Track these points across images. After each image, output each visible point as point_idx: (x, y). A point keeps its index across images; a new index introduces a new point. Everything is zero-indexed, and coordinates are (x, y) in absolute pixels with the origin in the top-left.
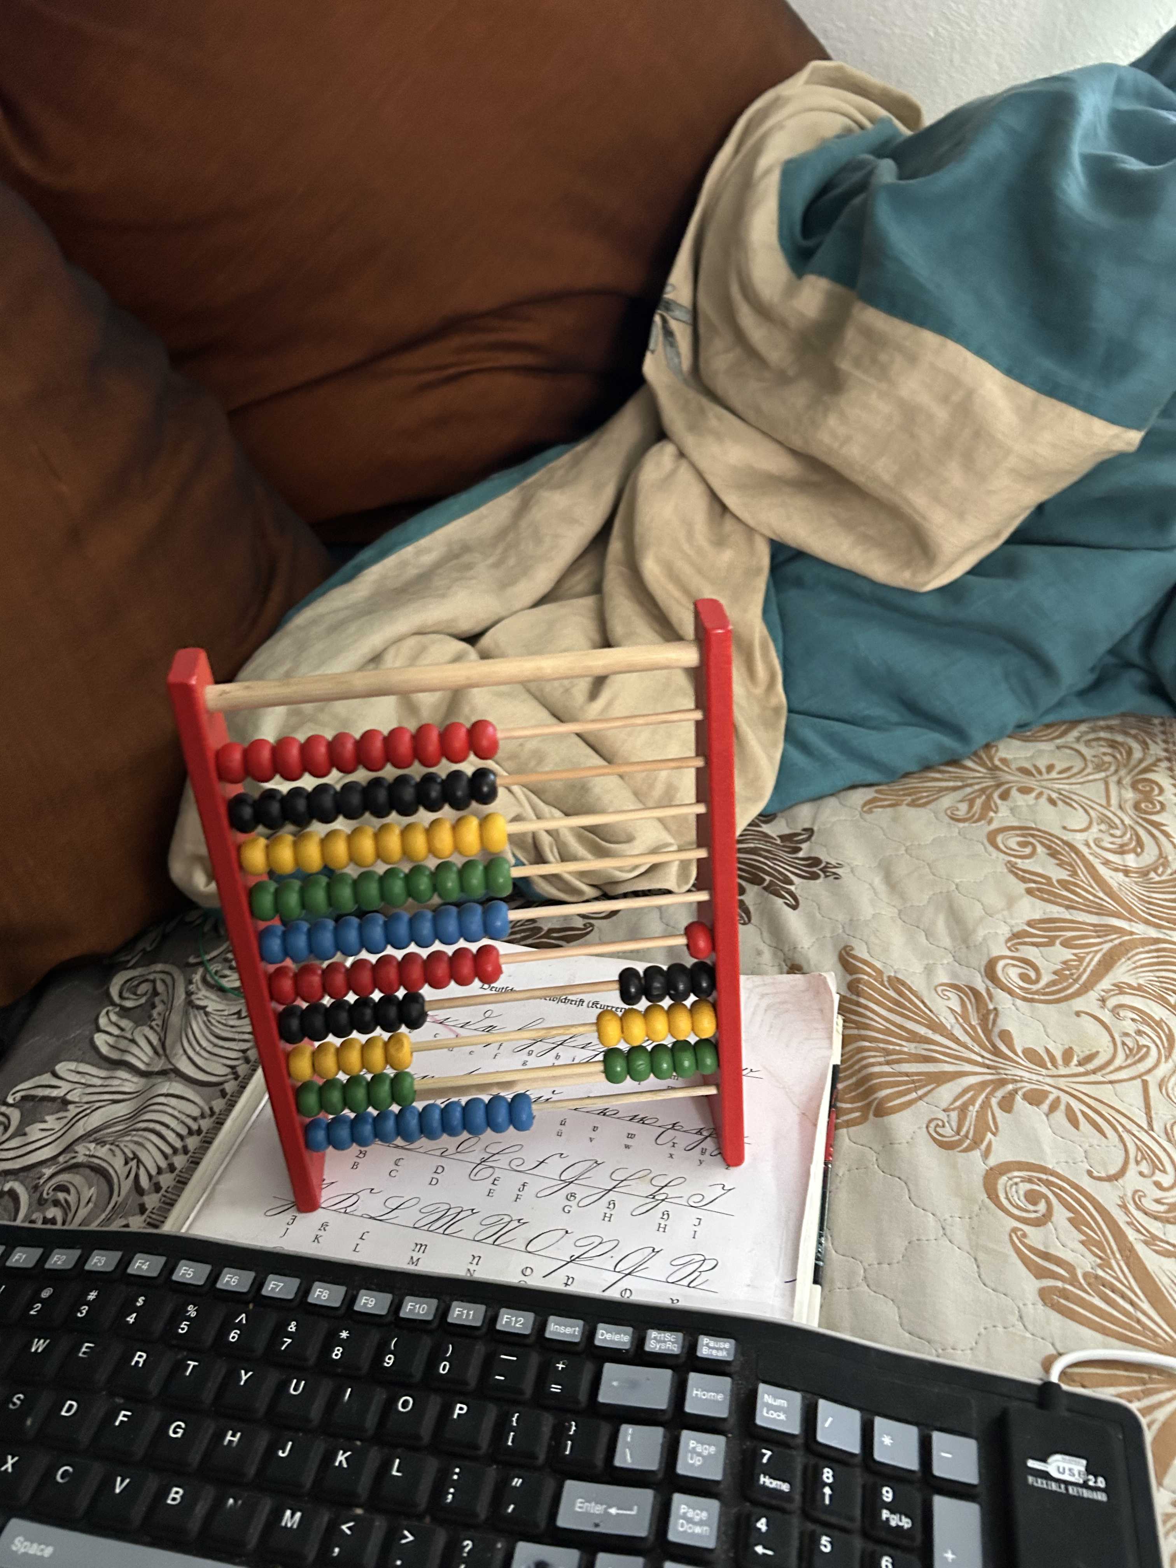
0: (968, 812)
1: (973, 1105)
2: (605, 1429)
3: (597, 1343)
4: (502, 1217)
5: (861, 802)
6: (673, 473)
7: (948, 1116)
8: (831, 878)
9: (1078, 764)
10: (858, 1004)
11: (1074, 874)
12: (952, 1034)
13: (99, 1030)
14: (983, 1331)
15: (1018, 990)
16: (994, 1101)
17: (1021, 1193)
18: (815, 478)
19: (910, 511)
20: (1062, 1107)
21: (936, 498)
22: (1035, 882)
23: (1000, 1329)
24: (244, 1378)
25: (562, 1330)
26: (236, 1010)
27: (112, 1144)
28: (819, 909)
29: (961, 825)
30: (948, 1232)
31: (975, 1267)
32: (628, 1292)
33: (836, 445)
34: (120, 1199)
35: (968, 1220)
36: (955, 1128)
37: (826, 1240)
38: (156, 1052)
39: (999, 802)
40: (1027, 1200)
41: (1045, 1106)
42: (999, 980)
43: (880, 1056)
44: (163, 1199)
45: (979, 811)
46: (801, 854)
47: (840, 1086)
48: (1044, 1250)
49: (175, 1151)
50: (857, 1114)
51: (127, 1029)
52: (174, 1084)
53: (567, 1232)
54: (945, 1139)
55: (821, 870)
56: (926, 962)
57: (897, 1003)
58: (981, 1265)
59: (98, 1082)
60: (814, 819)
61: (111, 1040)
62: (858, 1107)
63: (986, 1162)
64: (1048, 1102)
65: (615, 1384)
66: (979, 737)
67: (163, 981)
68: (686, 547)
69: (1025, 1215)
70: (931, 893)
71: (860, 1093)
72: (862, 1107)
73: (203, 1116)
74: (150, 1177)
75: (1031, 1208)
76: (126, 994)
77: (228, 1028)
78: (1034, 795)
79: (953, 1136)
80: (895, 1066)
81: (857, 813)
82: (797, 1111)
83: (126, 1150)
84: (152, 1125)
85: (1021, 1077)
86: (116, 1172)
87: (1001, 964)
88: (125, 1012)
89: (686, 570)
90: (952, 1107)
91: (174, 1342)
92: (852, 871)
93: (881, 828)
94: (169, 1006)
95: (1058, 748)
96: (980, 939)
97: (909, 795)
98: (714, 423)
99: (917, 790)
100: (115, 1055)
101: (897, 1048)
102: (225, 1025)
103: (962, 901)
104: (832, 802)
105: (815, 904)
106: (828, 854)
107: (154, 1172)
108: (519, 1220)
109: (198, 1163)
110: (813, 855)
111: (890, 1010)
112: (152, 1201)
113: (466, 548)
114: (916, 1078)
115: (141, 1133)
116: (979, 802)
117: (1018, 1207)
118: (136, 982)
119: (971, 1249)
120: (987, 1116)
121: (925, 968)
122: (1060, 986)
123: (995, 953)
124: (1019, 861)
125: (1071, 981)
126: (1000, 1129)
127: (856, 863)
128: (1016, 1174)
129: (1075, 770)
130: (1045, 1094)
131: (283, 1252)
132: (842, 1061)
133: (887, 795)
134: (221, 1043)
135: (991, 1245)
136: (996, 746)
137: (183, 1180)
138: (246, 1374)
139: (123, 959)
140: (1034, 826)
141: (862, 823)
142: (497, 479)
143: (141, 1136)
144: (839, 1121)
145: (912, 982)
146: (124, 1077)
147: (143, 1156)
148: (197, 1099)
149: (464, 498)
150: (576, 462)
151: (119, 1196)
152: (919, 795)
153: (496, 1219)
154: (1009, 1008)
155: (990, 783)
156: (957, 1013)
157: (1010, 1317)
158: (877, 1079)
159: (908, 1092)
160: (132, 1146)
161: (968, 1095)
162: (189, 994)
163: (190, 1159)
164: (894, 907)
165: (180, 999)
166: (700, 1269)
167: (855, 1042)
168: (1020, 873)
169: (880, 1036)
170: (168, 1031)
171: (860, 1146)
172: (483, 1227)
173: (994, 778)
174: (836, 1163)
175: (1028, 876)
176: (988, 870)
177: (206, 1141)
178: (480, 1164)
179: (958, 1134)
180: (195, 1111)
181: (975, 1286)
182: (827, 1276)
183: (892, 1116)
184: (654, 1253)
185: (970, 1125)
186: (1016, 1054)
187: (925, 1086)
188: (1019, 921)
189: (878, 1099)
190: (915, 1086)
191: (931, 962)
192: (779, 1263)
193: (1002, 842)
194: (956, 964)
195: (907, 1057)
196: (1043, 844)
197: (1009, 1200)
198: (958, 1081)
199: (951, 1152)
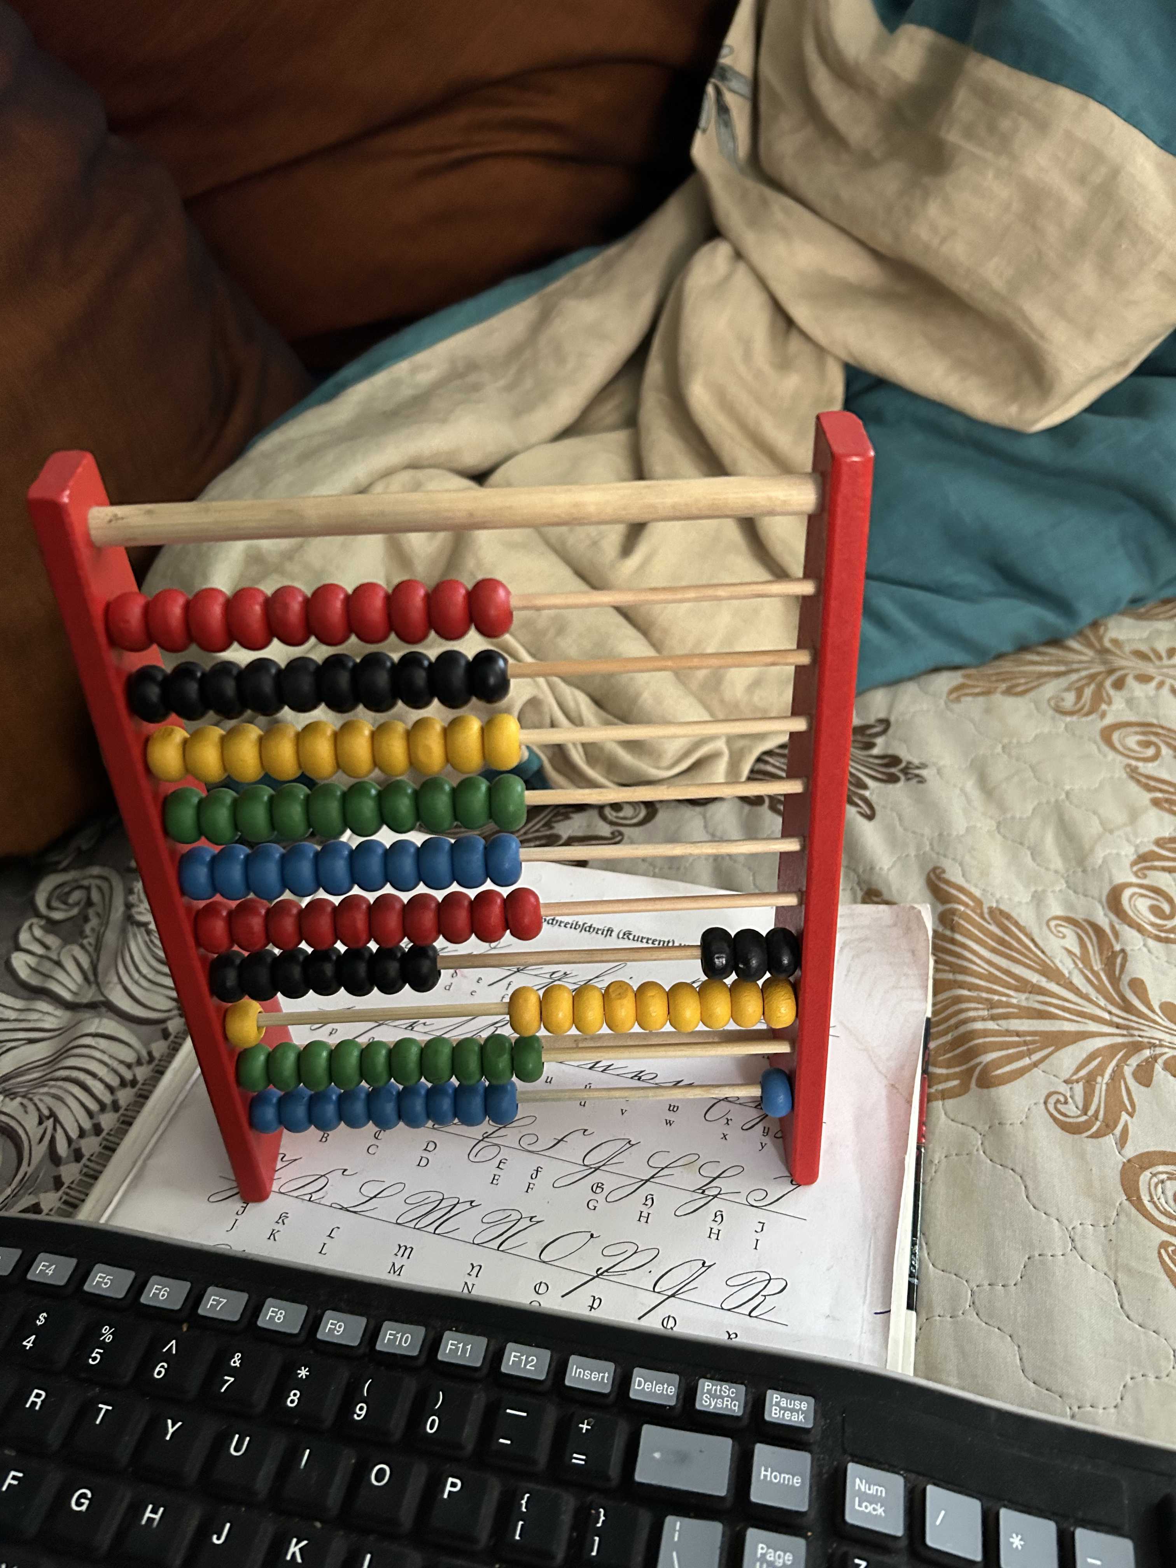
0: (1076, 703)
1: (1103, 1076)
2: (645, 1518)
3: (632, 1395)
4: (509, 1212)
5: (945, 689)
6: (728, 278)
7: (1071, 1088)
8: (915, 781)
10: (953, 941)
12: (1071, 983)
13: (18, 948)
14: (1130, 1381)
15: (1148, 928)
16: (1128, 1071)
17: (1170, 1195)
18: (902, 288)
19: (1026, 329)
21: (1059, 310)
22: (1161, 791)
23: (1152, 1379)
24: (171, 1430)
25: (587, 1375)
27: (24, 1097)
28: (900, 820)
29: (1068, 719)
30: (1079, 1246)
31: (1116, 1294)
32: (671, 1320)
33: (935, 242)
34: (30, 1170)
35: (1103, 1229)
36: (1081, 1106)
37: (921, 1249)
38: (86, 979)
39: (1112, 692)
42: (1125, 913)
43: (983, 1009)
44: (85, 1170)
45: (1088, 703)
46: (875, 751)
47: (932, 1045)
49: (103, 1107)
50: (955, 1083)
51: (54, 947)
52: (105, 1021)
53: (592, 1236)
54: (1069, 1120)
55: (902, 771)
56: (1033, 889)
57: (1002, 942)
58: (1122, 1291)
59: (13, 1015)
60: (891, 708)
61: (32, 961)
62: (956, 1073)
63: (1123, 1152)
65: (657, 1455)
66: (1087, 613)
67: (99, 888)
68: (742, 369)
69: (1174, 1224)
70: (1036, 803)
71: (958, 1055)
72: (962, 1071)
73: (139, 1062)
74: (69, 1140)
76: (55, 904)
78: (1154, 684)
79: (1079, 1116)
80: (1000, 1022)
81: (942, 702)
82: (885, 1082)
83: (41, 1106)
84: (75, 1074)
85: (1160, 1040)
86: (27, 1133)
87: (1127, 894)
88: (52, 926)
89: (742, 398)
90: (1075, 1077)
91: (83, 1375)
92: (939, 772)
93: (972, 721)
94: (105, 919)
96: (1100, 862)
97: (1004, 680)
98: (779, 216)
99: (1011, 676)
100: (34, 980)
101: (1004, 999)
103: (1075, 814)
104: (911, 688)
105: (894, 814)
106: (909, 750)
107: (74, 1134)
108: (532, 1218)
109: (130, 1124)
110: (890, 752)
111: (993, 950)
113: (472, 366)
114: (1028, 1038)
115: (60, 1083)
116: (1088, 692)
117: (1166, 1214)
118: (68, 889)
119: (1110, 1269)
120: (1121, 1091)
121: (1033, 897)
123: (1120, 879)
124: (1140, 764)
126: (1137, 1107)
127: (942, 763)
128: (1161, 1168)
131: (232, 1254)
132: (935, 1013)
133: (977, 680)
135: (1133, 1264)
136: (1106, 625)
137: (111, 1145)
138: (173, 1426)
139: (56, 859)
140: (1155, 721)
141: (949, 714)
142: (511, 286)
143: (60, 1088)
144: (932, 1090)
145: (1019, 915)
146: (45, 1010)
147: (63, 1115)
148: (133, 1041)
149: (470, 306)
150: (608, 267)
151: (29, 1165)
152: (1014, 682)
153: (501, 1215)
154: (1139, 949)
155: (1100, 668)
156: (1075, 955)
157: (1163, 1363)
158: (979, 1038)
159: (1019, 1056)
160: (49, 1100)
161: (1095, 1063)
162: (129, 906)
163: (122, 1119)
164: (991, 818)
165: (118, 912)
166: (763, 1293)
167: (951, 989)
168: (1143, 780)
169: (982, 983)
170: (102, 952)
171: (960, 1126)
172: (485, 1226)
173: (1104, 662)
174: (931, 1146)
175: (1152, 783)
176: (1104, 774)
177: (141, 1096)
178: (482, 1140)
179: (1085, 1112)
180: (129, 1056)
181: (1117, 1321)
182: (925, 1300)
183: (1000, 1087)
184: (704, 1269)
185: (1100, 1102)
186: (1153, 1011)
187: (1041, 1049)
188: (1146, 840)
189: (983, 1064)
190: (1028, 1050)
191: (1040, 889)
192: (866, 1287)
193: (1119, 741)
194: (1071, 892)
195: (1015, 1010)
196: (1169, 745)
197: (1154, 1203)
198: (1081, 1043)
199: (1076, 1136)
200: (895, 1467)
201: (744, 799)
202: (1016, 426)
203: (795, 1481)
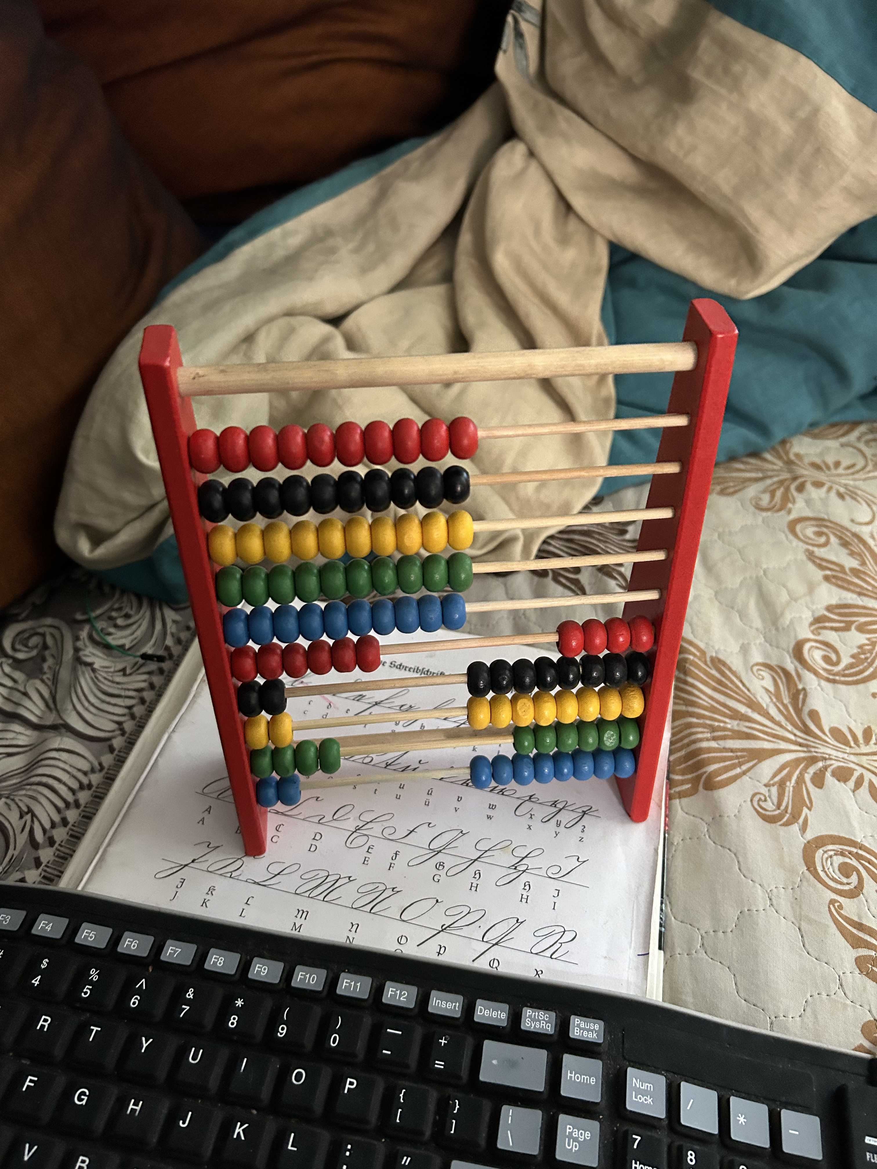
0: (770, 502)
1: (790, 781)
2: (487, 1106)
3: (476, 1019)
4: (377, 885)
6: (523, 171)
7: (769, 790)
9: (861, 463)
10: (686, 682)
11: (863, 563)
12: (768, 713)
14: (809, 998)
15: (821, 672)
16: (807, 777)
17: (836, 866)
18: (653, 185)
19: (745, 223)
20: (866, 784)
21: (771, 212)
22: (830, 569)
23: (824, 995)
24: (145, 1045)
25: (443, 1004)
26: (120, 666)
27: (7, 798)
29: (764, 514)
30: (774, 902)
31: (800, 937)
32: (496, 961)
33: (681, 154)
34: (16, 853)
35: (791, 891)
36: (776, 803)
37: (667, 906)
38: (47, 705)
39: (795, 494)
40: (841, 873)
41: (851, 783)
42: (805, 661)
43: (707, 732)
44: (58, 852)
45: (779, 502)
46: (628, 537)
48: (858, 921)
49: (67, 805)
50: (689, 786)
51: (20, 682)
52: (66, 739)
53: (437, 901)
54: (767, 813)
56: (741, 642)
57: (720, 683)
58: (804, 934)
61: (5, 692)
62: (688, 779)
63: (804, 836)
64: (854, 779)
65: (495, 1062)
66: (779, 433)
67: (52, 635)
68: (533, 243)
69: (839, 887)
70: (742, 578)
71: (689, 766)
72: (693, 778)
73: (93, 771)
74: (44, 830)
75: (845, 880)
76: (18, 647)
77: (115, 685)
78: (824, 489)
79: (774, 810)
80: (721, 742)
83: (21, 804)
84: (44, 780)
85: (830, 755)
86: (11, 825)
87: (807, 646)
88: (17, 664)
89: (534, 266)
90: (772, 782)
91: (78, 1005)
94: (59, 660)
95: (842, 445)
96: (788, 622)
98: (563, 125)
99: (723, 481)
100: (8, 707)
101: (722, 725)
102: (113, 682)
103: (771, 587)
107: (47, 826)
108: (394, 888)
109: (91, 819)
111: (715, 689)
112: (46, 855)
113: (329, 233)
114: (739, 754)
115: (34, 787)
116: (779, 494)
117: (833, 880)
118: (26, 635)
119: (796, 919)
120: (803, 792)
121: (741, 648)
122: (857, 669)
123: (801, 636)
124: (815, 549)
125: (866, 664)
126: (814, 803)
128: (830, 847)
129: (858, 467)
130: (851, 771)
134: (108, 699)
135: (812, 916)
136: (791, 443)
137: (77, 834)
138: (146, 1041)
139: (16, 611)
140: (826, 517)
142: (357, 168)
143: (35, 790)
144: (672, 791)
145: (731, 662)
146: (18, 731)
147: (38, 810)
148: (87, 754)
149: (326, 184)
150: (430, 155)
151: (15, 849)
153: (371, 887)
154: (816, 688)
155: (785, 475)
156: (770, 692)
157: (832, 985)
158: (704, 754)
159: (733, 767)
160: (27, 800)
161: (785, 772)
162: (77, 650)
163: (82, 814)
164: (711, 588)
165: (69, 654)
166: (560, 941)
167: (684, 717)
168: (818, 561)
169: (707, 713)
170: (58, 686)
171: (692, 818)
172: (361, 895)
173: (790, 471)
174: (671, 832)
175: (824, 564)
176: (789, 557)
177: (96, 797)
178: (355, 831)
179: (778, 808)
180: (85, 766)
181: (801, 956)
182: (670, 942)
183: (720, 790)
184: (518, 924)
185: (789, 799)
186: (824, 733)
187: (748, 762)
188: (819, 607)
189: (707, 774)
190: (739, 762)
191: (746, 642)
192: (631, 936)
193: (802, 532)
194: (768, 645)
195: (729, 733)
196: (836, 535)
197: (825, 872)
198: (775, 757)
199: (773, 825)
200: (658, 1068)
201: (534, 572)
202: (734, 295)
203: (591, 1080)
